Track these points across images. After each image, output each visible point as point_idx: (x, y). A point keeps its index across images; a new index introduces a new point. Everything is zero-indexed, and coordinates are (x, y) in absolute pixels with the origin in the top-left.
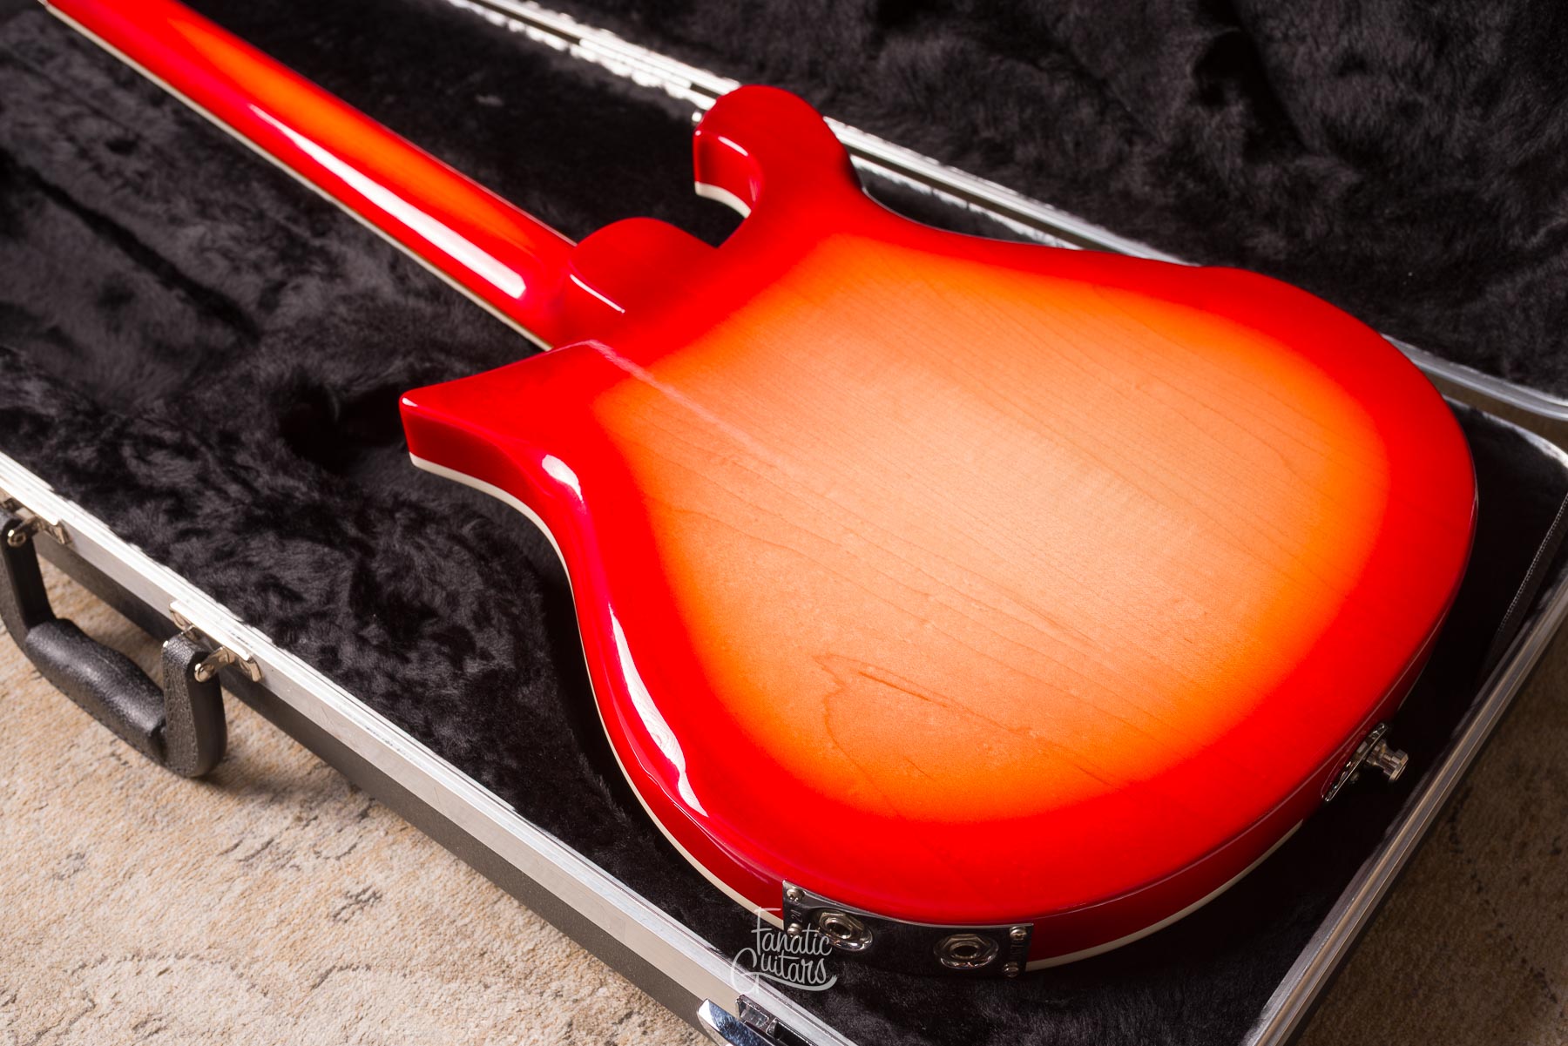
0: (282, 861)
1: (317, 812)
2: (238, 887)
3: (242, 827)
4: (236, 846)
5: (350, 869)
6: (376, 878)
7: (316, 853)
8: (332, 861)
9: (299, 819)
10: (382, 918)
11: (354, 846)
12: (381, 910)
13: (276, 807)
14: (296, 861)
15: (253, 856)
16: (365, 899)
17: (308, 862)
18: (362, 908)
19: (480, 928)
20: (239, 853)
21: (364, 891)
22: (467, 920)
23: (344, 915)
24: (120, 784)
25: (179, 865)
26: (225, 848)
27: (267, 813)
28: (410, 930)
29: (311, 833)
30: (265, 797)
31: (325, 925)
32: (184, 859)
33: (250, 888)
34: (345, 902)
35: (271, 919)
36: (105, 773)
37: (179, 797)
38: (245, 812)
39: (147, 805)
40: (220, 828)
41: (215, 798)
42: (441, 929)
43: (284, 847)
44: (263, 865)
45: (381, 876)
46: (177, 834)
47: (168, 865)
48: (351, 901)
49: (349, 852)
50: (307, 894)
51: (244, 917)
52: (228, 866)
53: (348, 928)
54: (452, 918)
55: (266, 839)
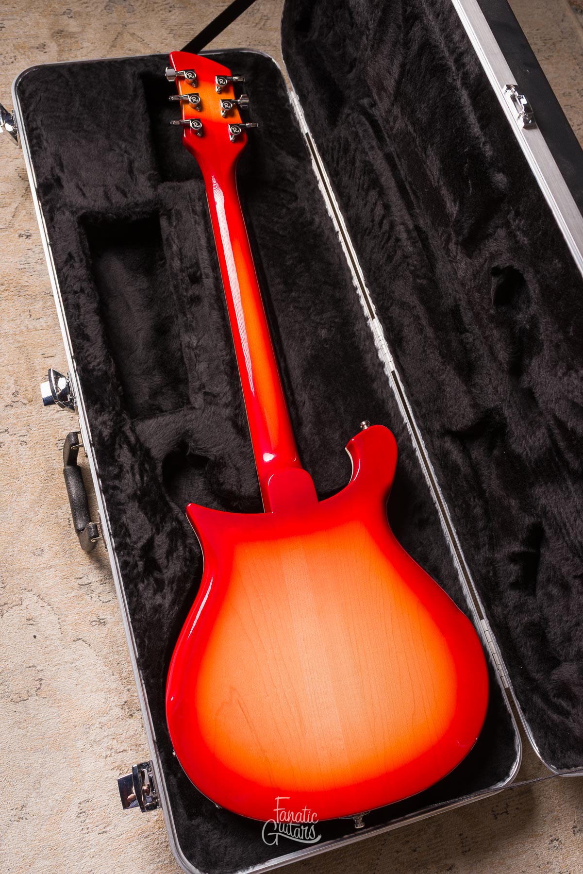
0: (89, 593)
1: (107, 581)
2: (73, 594)
3: (86, 572)
4: (81, 578)
5: (104, 608)
6: (108, 617)
7: (99, 596)
8: (101, 602)
9: (102, 580)
10: (102, 632)
11: (109, 601)
12: (103, 629)
13: (98, 571)
14: (93, 595)
15: (83, 585)
16: (102, 622)
17: (95, 598)
18: (99, 625)
19: (123, 654)
20: (80, 581)
21: (103, 619)
22: (122, 649)
23: (94, 623)
24: (64, 532)
25: (64, 574)
26: (78, 577)
27: (95, 572)
28: (106, 641)
29: (101, 588)
30: (97, 565)
31: (87, 621)
32: (66, 573)
33: (76, 596)
34: (96, 619)
35: (76, 611)
36: (63, 525)
37: (77, 548)
38: (90, 567)
39: (67, 545)
40: (80, 569)
41: (85, 556)
42: (114, 647)
43: (92, 588)
44: (84, 590)
45: (109, 617)
46: (69, 562)
47: (61, 572)
48: (98, 620)
49: (107, 602)
50: (88, 609)
51: (70, 604)
52: (75, 583)
53: (92, 628)
54: (118, 645)
55: (89, 582)
